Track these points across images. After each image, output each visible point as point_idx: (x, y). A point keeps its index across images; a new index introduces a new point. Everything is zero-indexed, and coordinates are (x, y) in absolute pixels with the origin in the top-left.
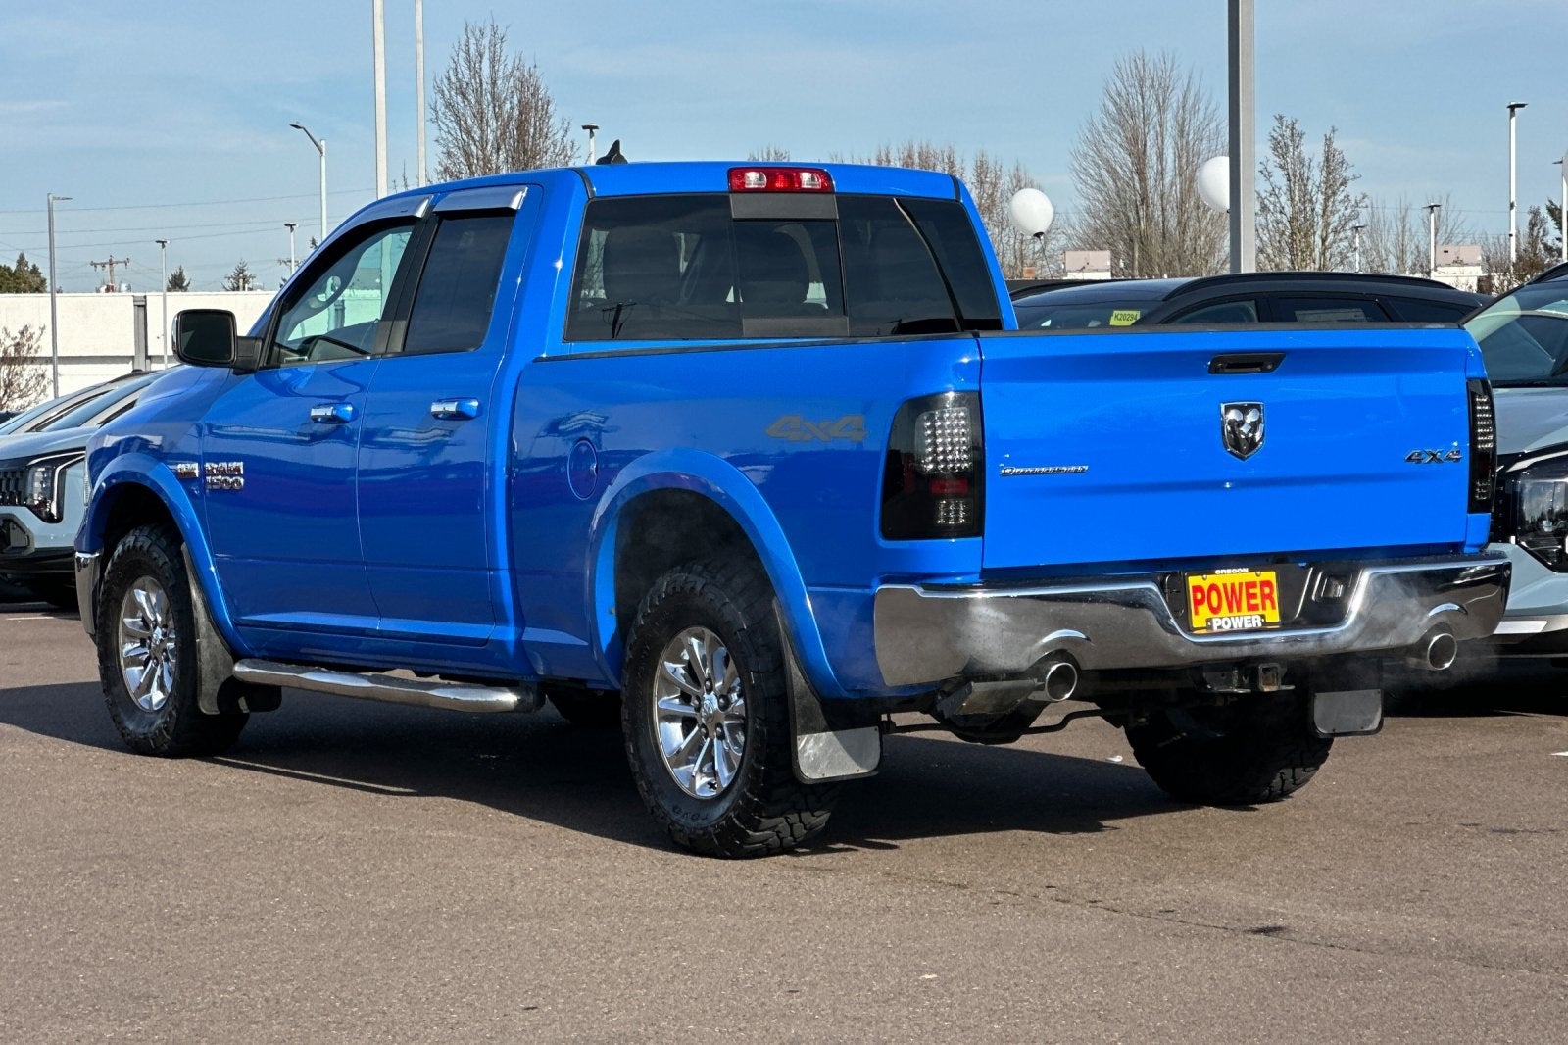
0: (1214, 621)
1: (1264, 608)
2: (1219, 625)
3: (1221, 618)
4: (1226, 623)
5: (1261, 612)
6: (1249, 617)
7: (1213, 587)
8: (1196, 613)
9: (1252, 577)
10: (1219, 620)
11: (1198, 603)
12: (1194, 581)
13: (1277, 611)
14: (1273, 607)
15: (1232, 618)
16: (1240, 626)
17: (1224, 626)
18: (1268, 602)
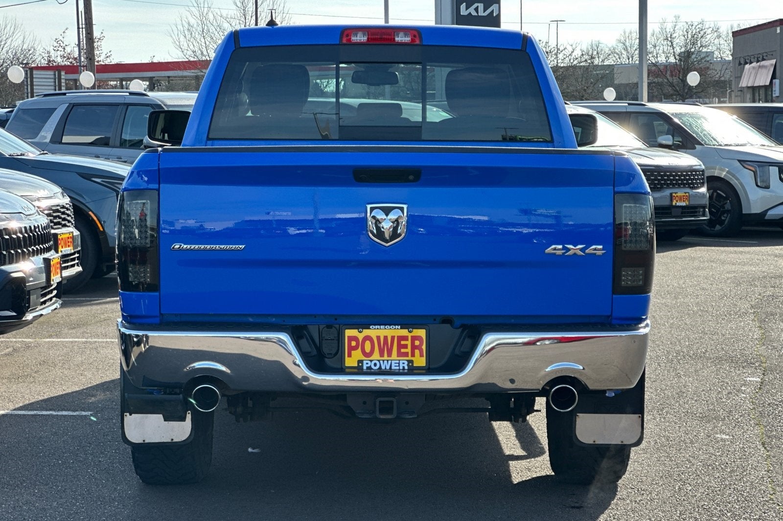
0: (365, 362)
1: (413, 355)
2: (368, 365)
3: (371, 361)
4: (375, 365)
5: (410, 358)
6: (398, 362)
7: (367, 338)
8: (350, 355)
9: (404, 332)
10: (369, 362)
11: (351, 349)
12: (349, 333)
13: (424, 359)
14: (421, 355)
15: (381, 362)
16: (388, 368)
17: (373, 367)
18: (417, 352)
